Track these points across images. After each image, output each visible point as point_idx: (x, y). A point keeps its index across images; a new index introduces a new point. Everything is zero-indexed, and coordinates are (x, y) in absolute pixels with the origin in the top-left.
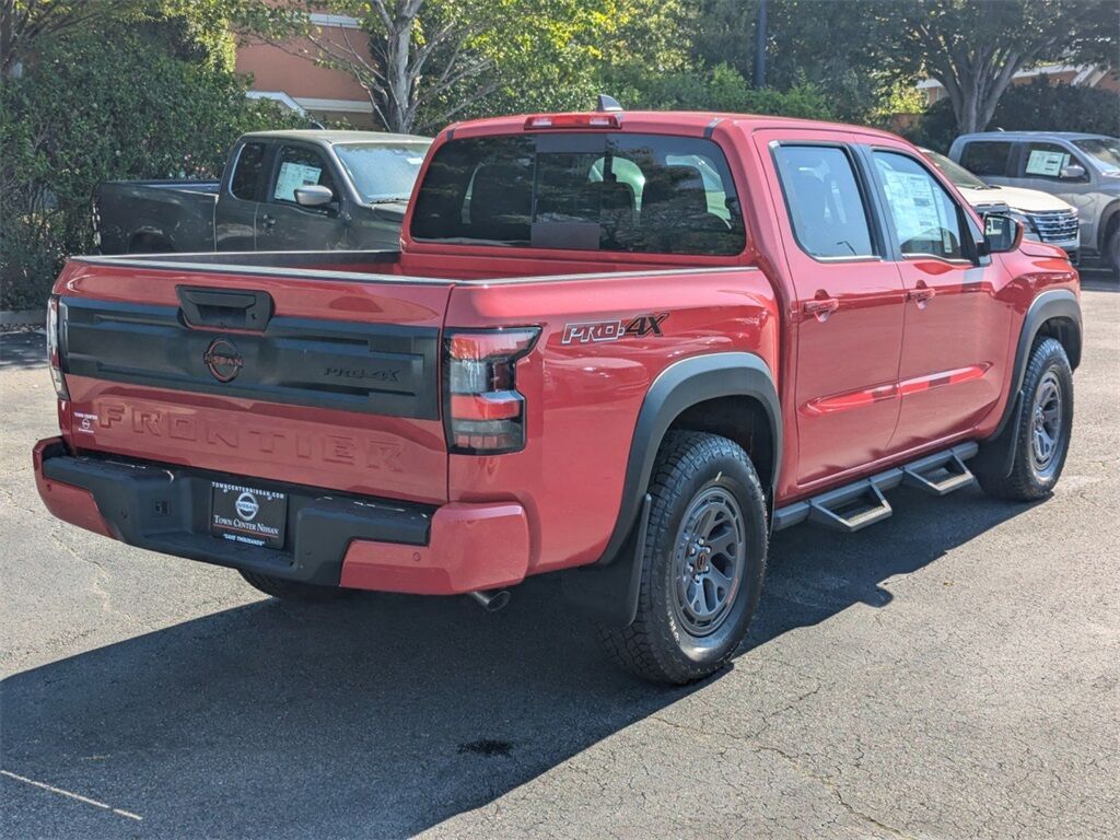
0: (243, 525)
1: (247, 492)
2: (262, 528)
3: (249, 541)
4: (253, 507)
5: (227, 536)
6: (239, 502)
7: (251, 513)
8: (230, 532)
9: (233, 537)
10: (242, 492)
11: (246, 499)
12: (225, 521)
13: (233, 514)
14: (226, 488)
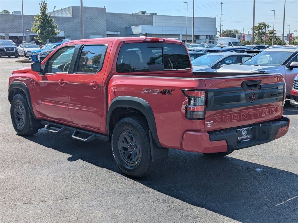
0: (244, 137)
1: (244, 129)
2: (248, 136)
3: (247, 140)
4: (246, 132)
5: (242, 141)
6: (243, 132)
7: (245, 134)
8: (243, 140)
9: (243, 141)
10: (243, 130)
11: (244, 131)
12: (240, 138)
13: (242, 136)
14: (240, 130)
